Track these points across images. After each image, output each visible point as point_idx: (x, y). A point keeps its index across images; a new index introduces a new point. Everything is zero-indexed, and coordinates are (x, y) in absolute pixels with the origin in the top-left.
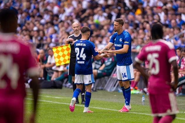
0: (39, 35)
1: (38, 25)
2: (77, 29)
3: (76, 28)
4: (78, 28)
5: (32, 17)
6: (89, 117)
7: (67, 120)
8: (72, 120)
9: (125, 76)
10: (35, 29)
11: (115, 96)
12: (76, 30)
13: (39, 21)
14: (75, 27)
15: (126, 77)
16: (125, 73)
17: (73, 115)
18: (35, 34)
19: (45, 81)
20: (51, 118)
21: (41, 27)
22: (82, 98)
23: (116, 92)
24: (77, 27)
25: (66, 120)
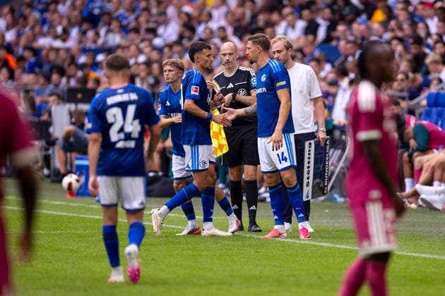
0: (150, 73)
1: (147, 50)
2: (230, 60)
3: (227, 57)
4: (233, 56)
5: (133, 32)
6: (266, 261)
7: (215, 268)
8: (228, 269)
9: (283, 160)
10: (142, 59)
11: (327, 211)
12: (228, 60)
13: (150, 41)
14: (225, 55)
15: (286, 161)
16: (283, 153)
17: (230, 256)
18: (142, 71)
19: (164, 178)
20: (179, 263)
21: (155, 55)
22: (250, 217)
23: (328, 203)
24: (230, 54)
25: (212, 269)
